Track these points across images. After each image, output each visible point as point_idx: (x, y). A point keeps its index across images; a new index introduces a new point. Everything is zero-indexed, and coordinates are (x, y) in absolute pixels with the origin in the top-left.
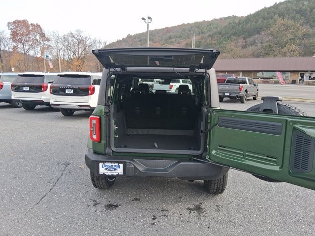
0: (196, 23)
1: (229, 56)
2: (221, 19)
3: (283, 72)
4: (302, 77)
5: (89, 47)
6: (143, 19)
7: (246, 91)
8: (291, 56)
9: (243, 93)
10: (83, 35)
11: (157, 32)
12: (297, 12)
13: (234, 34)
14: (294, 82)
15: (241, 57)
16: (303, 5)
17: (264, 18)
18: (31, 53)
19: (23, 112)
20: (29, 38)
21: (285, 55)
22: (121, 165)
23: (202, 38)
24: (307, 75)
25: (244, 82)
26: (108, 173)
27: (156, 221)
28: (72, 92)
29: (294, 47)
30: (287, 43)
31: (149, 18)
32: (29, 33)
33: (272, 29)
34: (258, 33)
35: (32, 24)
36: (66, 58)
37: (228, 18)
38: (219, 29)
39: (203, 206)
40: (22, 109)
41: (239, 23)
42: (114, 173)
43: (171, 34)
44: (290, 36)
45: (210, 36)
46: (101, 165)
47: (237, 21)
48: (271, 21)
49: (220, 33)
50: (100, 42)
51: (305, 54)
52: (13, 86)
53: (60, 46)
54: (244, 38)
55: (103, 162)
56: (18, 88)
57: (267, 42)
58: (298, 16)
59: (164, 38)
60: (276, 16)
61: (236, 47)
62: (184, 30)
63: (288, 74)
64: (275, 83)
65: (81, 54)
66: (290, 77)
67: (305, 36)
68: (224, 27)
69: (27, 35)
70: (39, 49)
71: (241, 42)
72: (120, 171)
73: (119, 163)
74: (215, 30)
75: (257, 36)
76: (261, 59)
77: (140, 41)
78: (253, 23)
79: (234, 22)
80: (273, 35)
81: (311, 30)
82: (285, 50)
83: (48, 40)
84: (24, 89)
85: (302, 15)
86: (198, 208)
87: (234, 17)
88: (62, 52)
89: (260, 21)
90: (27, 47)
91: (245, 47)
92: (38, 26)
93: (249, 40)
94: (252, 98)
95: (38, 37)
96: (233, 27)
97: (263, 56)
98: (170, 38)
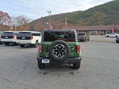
0: (66, 13)
1: (79, 25)
2: (76, 12)
3: (98, 31)
4: (105, 33)
5: (27, 21)
6: (48, 12)
7: (85, 38)
8: (101, 25)
9: (84, 38)
10: (24, 17)
11: (52, 16)
12: (103, 10)
13: (80, 17)
14: (102, 34)
15: (83, 26)
16: (104, 7)
17: (91, 12)
18: (4, 24)
19: (4, 46)
20: (3, 18)
21: (98, 25)
22: (49, 60)
23: (69, 19)
24: (106, 32)
25: (85, 35)
26: (45, 62)
27: (60, 77)
28: (24, 38)
29: (102, 22)
30: (99, 21)
31: (50, 11)
32: (3, 16)
33: (94, 16)
34: (89, 17)
35: (4, 13)
36: (18, 26)
37: (78, 11)
38: (75, 15)
39: (73, 72)
40: (5, 45)
41: (82, 13)
42: (47, 62)
43: (58, 17)
44: (100, 18)
45: (72, 18)
46: (42, 60)
47: (81, 12)
48: (93, 13)
49: (75, 17)
50: (31, 20)
51: (105, 24)
52: (1, 36)
53: (16, 21)
54: (84, 19)
55: (43, 59)
56: (3, 37)
57: (92, 20)
58: (103, 11)
59: (55, 18)
60: (95, 11)
61: (81, 22)
62: (62, 16)
63: (100, 32)
64: (95, 35)
65: (24, 24)
66: (100, 33)
67: (105, 18)
68: (77, 15)
69: (2, 17)
70: (7, 22)
71: (83, 20)
72: (48, 62)
73: (48, 59)
74: (73, 16)
75: (89, 18)
76: (90, 27)
77: (46, 19)
78: (87, 13)
79: (80, 13)
80: (94, 18)
81: (107, 16)
82: (99, 23)
83: (11, 19)
84: (6, 37)
85: (104, 10)
86: (72, 73)
87: (80, 11)
88: (16, 24)
89: (90, 12)
90: (2, 22)
91: (84, 22)
92: (7, 14)
93: (86, 19)
94: (87, 40)
95: (7, 18)
96: (80, 15)
97: (91, 25)
98: (57, 18)
